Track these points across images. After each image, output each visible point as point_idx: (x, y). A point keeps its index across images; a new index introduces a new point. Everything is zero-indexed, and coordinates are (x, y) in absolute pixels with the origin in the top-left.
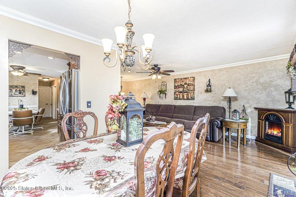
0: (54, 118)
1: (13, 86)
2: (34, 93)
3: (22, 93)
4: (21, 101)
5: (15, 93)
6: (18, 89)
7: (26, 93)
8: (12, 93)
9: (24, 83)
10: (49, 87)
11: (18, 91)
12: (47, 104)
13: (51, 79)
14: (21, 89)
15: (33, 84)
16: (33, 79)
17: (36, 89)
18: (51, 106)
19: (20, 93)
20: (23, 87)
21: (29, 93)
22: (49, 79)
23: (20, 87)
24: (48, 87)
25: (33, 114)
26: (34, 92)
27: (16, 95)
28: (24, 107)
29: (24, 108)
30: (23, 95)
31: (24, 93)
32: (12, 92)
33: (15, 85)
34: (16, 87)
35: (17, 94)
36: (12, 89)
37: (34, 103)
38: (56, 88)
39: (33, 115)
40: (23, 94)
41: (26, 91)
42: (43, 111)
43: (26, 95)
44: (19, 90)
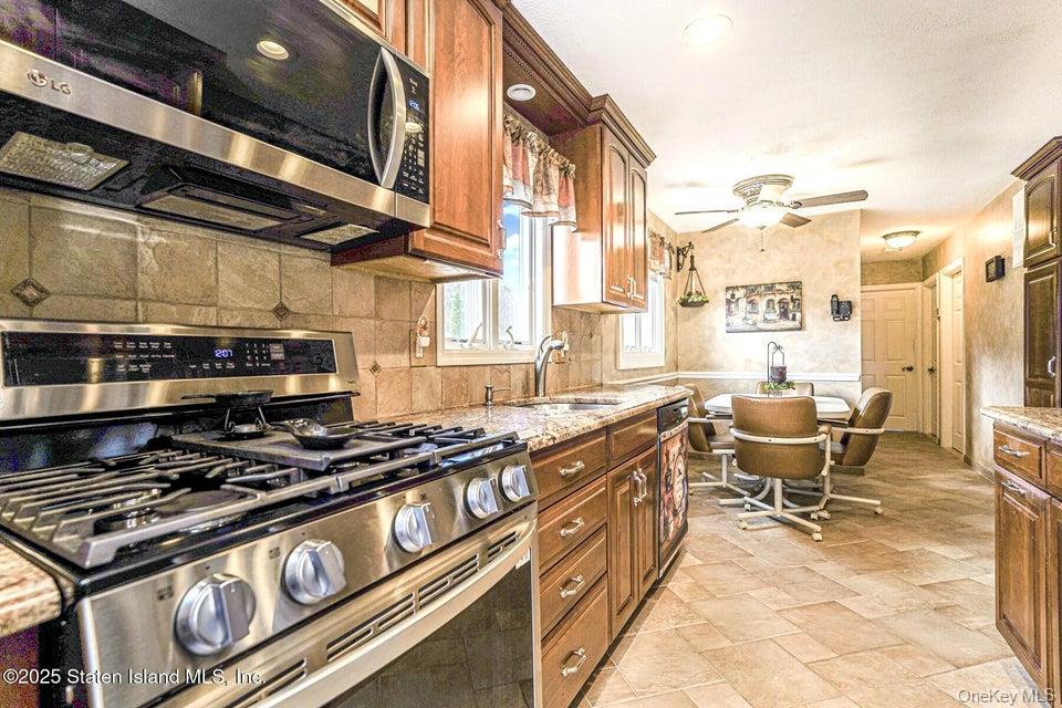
0: (947, 443)
1: (760, 285)
2: (841, 309)
3: (791, 316)
4: (779, 348)
5: (766, 316)
6: (777, 298)
7: (807, 311)
8: (754, 317)
9: (798, 269)
10: (919, 285)
11: (777, 307)
12: (910, 369)
13: (930, 233)
14: (788, 297)
15: (837, 264)
16: (835, 242)
17: (852, 291)
18: (928, 377)
19: (784, 315)
20: (796, 286)
21: (818, 311)
22: (917, 233)
23: (784, 288)
24: (914, 285)
25: (821, 422)
26: (839, 303)
27: (770, 326)
28: (788, 379)
29: (790, 385)
30: (797, 324)
31: (798, 315)
32: (757, 313)
33: (767, 282)
34: (770, 288)
35: (775, 321)
36: (757, 298)
37: (842, 362)
38: (960, 278)
39: (823, 428)
40: (794, 319)
41: (806, 302)
42: (882, 404)
43: (808, 321)
44: (780, 302)
